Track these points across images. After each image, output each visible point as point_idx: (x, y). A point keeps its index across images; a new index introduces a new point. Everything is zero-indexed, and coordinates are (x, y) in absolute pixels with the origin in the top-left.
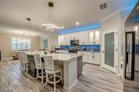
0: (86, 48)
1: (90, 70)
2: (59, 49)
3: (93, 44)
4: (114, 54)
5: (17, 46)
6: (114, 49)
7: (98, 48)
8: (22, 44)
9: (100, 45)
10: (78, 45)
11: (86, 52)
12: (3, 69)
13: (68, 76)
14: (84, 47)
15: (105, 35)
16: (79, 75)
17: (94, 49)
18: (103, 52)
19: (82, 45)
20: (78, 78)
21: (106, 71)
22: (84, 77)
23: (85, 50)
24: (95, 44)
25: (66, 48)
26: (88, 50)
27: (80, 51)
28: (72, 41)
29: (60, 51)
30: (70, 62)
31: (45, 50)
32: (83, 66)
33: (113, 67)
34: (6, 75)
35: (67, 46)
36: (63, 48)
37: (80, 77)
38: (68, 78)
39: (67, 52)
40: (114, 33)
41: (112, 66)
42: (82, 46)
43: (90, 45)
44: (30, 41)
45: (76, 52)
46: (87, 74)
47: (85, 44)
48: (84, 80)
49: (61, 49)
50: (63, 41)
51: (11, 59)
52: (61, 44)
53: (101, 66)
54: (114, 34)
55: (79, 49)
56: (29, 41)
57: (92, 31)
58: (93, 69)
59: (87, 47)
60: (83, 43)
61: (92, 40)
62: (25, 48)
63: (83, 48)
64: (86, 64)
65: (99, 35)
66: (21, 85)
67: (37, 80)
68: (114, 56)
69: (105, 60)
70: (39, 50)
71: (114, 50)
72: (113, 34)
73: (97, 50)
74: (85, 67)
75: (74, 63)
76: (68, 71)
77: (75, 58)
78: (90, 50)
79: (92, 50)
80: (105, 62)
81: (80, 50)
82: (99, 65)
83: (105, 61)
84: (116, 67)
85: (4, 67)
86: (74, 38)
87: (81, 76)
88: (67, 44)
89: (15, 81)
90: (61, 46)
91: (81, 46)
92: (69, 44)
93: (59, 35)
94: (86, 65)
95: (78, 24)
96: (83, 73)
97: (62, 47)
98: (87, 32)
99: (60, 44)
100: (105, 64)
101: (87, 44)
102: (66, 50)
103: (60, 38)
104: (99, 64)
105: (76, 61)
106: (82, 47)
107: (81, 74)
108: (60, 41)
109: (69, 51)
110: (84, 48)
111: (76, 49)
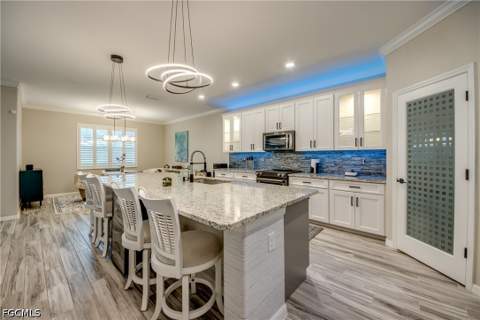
0: (324, 165)
1: (340, 258)
2: (223, 166)
3: (353, 147)
4: (452, 195)
5: (95, 153)
6: (452, 170)
7: (374, 166)
8: (110, 149)
9: (383, 153)
10: (293, 151)
11: (326, 182)
12: (37, 235)
13: (242, 294)
14: (317, 161)
15: (409, 105)
16: (295, 280)
17: (358, 169)
18: (401, 181)
19: (310, 152)
20: (288, 298)
21: (413, 267)
22: (316, 296)
23: (319, 169)
24: (361, 148)
25: (250, 162)
26: (333, 172)
27: (301, 175)
28: (268, 137)
29: (229, 174)
30: (248, 228)
31: (180, 167)
32: (314, 237)
33: (450, 251)
34: (38, 260)
35: (251, 157)
36: (238, 162)
37: (298, 290)
38: (242, 305)
39: (252, 177)
40: (451, 93)
41: (443, 248)
42: (308, 156)
43: (342, 152)
44: (133, 139)
45: (285, 182)
46: (328, 278)
47: (319, 148)
48: (314, 307)
49: (233, 166)
50: (237, 136)
51: (76, 198)
52: (231, 147)
53: (388, 241)
54: (452, 100)
55: (295, 166)
56: (130, 138)
57: (349, 94)
58: (356, 256)
59: (327, 160)
60: (313, 143)
61: (347, 131)
62: (117, 162)
63: (313, 163)
64: (326, 230)
65: (378, 111)
66: (71, 306)
67: (130, 288)
68: (452, 201)
69: (408, 218)
70: (160, 171)
71: (452, 176)
72: (447, 99)
73: (370, 174)
74: (319, 243)
75: (272, 234)
76: (241, 271)
77: (275, 209)
78: (341, 172)
79: (347, 173)
80: (408, 228)
81: (300, 172)
82: (381, 239)
83: (408, 223)
84: (466, 256)
85: (45, 226)
86: (279, 125)
87: (303, 285)
88: (253, 146)
89: (55, 289)
90: (231, 154)
91: (304, 156)
92: (259, 148)
93: (224, 116)
94: (326, 235)
95: (290, 65)
96: (310, 272)
97: (236, 159)
98: (330, 96)
99: (226, 149)
100: (408, 233)
101: (328, 147)
102: (250, 168)
103: (227, 124)
104: (382, 234)
105: (282, 221)
106: (307, 158)
107: (303, 279)
108: (227, 138)
109: (258, 176)
110: (317, 164)
111: (287, 167)
